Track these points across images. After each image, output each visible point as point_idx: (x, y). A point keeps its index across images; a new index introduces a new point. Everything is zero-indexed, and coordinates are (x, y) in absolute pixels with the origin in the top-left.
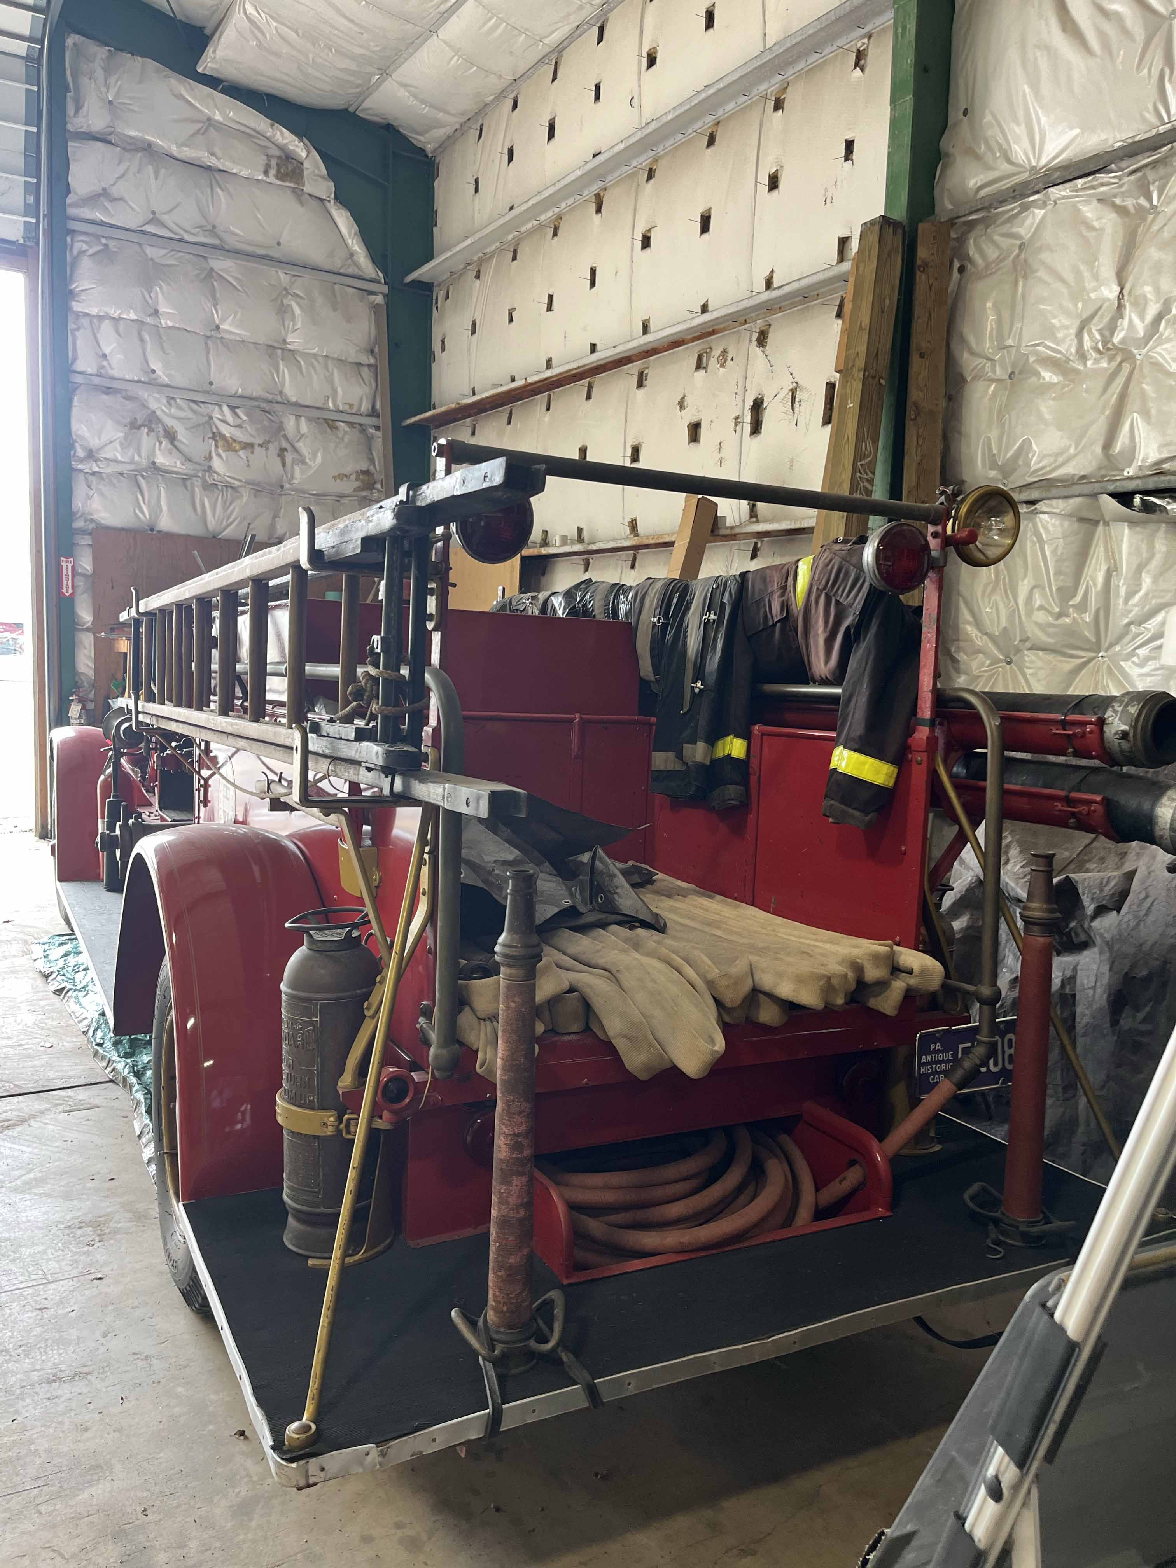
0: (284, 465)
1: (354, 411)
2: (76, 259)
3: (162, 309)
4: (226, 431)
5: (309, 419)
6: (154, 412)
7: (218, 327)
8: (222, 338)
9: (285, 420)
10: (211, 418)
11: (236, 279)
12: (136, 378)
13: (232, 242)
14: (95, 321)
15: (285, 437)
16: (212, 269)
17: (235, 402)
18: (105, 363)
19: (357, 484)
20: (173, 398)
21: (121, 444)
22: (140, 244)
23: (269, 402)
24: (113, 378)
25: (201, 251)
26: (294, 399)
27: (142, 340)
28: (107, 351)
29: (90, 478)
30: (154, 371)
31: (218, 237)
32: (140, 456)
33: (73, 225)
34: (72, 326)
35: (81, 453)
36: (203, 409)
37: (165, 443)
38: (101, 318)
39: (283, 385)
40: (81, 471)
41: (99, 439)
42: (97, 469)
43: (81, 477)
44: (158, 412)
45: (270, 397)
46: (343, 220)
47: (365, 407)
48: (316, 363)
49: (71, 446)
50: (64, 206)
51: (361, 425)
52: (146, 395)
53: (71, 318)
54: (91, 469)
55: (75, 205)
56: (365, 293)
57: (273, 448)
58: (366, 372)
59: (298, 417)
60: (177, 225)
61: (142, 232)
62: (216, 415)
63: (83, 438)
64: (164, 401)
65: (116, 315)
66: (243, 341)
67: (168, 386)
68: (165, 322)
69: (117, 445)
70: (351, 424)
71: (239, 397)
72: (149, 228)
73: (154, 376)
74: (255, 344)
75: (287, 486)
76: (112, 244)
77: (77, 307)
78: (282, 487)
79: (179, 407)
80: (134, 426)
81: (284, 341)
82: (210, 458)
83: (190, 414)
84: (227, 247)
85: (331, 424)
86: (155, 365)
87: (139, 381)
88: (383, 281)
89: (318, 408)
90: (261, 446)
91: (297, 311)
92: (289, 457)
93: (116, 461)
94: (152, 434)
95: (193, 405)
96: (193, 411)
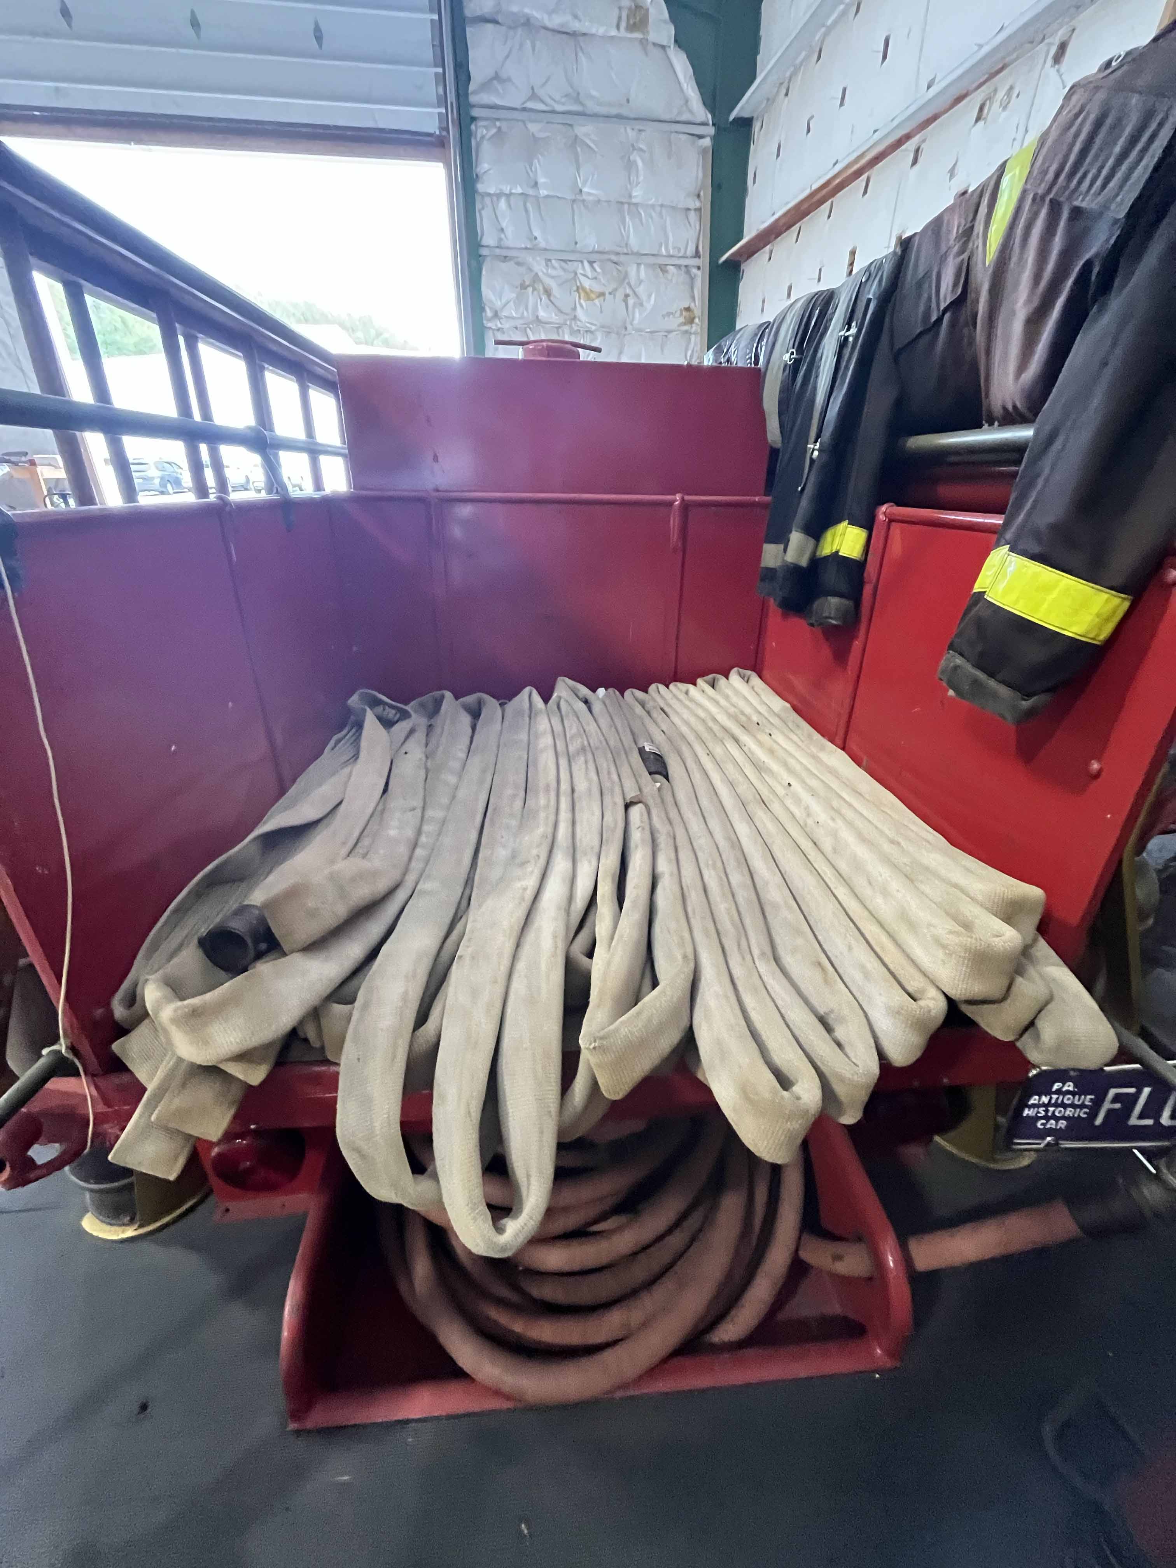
0: (627, 308)
1: (681, 255)
2: (478, 145)
3: (541, 180)
4: (587, 283)
5: (647, 266)
6: (537, 274)
7: (581, 191)
8: (583, 201)
9: (629, 269)
10: (576, 274)
11: (594, 142)
12: (523, 246)
13: (592, 107)
14: (495, 198)
15: (629, 284)
16: (576, 136)
17: (594, 257)
18: (503, 236)
19: (682, 320)
20: (550, 260)
21: (514, 302)
22: (523, 122)
23: (618, 254)
24: (508, 248)
25: (569, 119)
26: (635, 250)
27: (526, 211)
28: (504, 225)
29: (496, 332)
30: (536, 238)
31: (581, 104)
32: (527, 310)
33: (475, 112)
34: (478, 206)
35: (489, 313)
36: (570, 266)
37: (544, 298)
38: (499, 195)
39: (628, 237)
40: (490, 328)
41: (501, 300)
42: (499, 325)
43: (491, 332)
44: (540, 274)
45: (618, 249)
46: (681, 63)
47: (691, 250)
48: (653, 214)
49: (483, 309)
50: (467, 95)
51: (686, 266)
52: (530, 260)
53: (478, 198)
54: (496, 325)
55: (475, 92)
56: (696, 138)
57: (620, 295)
58: (692, 215)
59: (639, 265)
60: (550, 97)
61: (524, 109)
62: (580, 271)
63: (491, 301)
64: (544, 263)
65: (507, 192)
66: (599, 201)
67: (545, 249)
68: (543, 192)
69: (512, 303)
70: (678, 267)
71: (597, 252)
72: (529, 105)
73: (535, 242)
74: (608, 202)
75: (629, 327)
76: (504, 126)
77: (481, 187)
78: (626, 328)
79: (554, 268)
80: (523, 287)
81: (630, 196)
82: (575, 309)
83: (561, 273)
84: (588, 112)
85: (663, 268)
86: (537, 233)
87: (526, 248)
88: (711, 122)
89: (653, 255)
90: (610, 293)
91: (640, 163)
92: (631, 301)
93: (513, 318)
94: (535, 292)
95: (563, 264)
96: (564, 270)
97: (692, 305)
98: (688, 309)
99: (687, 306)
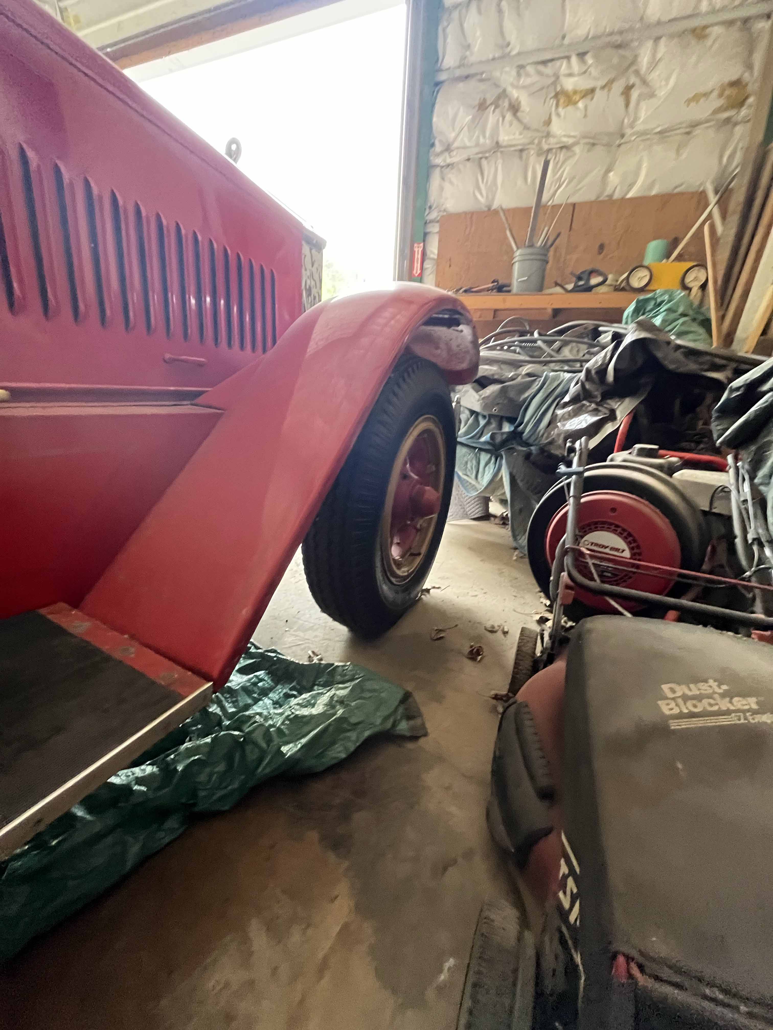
0: (627, 105)
1: (735, 4)
4: (569, 84)
5: (671, 36)
6: (504, 88)
9: (640, 50)
10: (557, 75)
12: (491, 57)
15: (637, 73)
17: (585, 48)
18: (467, 53)
20: (523, 66)
21: (470, 129)
23: (625, 32)
24: (471, 65)
26: (656, 18)
27: (500, 11)
28: (471, 38)
29: (444, 169)
30: (508, 43)
32: (484, 137)
34: (442, 24)
35: (438, 148)
36: (551, 68)
37: (509, 116)
39: (647, 3)
40: (437, 165)
41: (454, 129)
42: (449, 161)
43: (437, 171)
44: (508, 87)
45: (627, 26)
49: (431, 142)
51: (743, 19)
52: (498, 72)
54: (445, 160)
57: (618, 87)
59: (657, 40)
62: (564, 70)
63: (441, 133)
64: (515, 73)
67: (519, 54)
69: (466, 130)
70: (728, 23)
71: (592, 40)
73: (507, 48)
75: (628, 131)
78: (622, 135)
79: (528, 75)
80: (482, 106)
82: (548, 122)
83: (536, 79)
85: (699, 34)
86: (510, 36)
87: (495, 59)
89: (686, 18)
90: (603, 88)
92: (635, 95)
93: (465, 148)
94: (497, 111)
95: (541, 68)
96: (540, 73)
97: (747, 75)
98: (736, 84)
99: (734, 78)
